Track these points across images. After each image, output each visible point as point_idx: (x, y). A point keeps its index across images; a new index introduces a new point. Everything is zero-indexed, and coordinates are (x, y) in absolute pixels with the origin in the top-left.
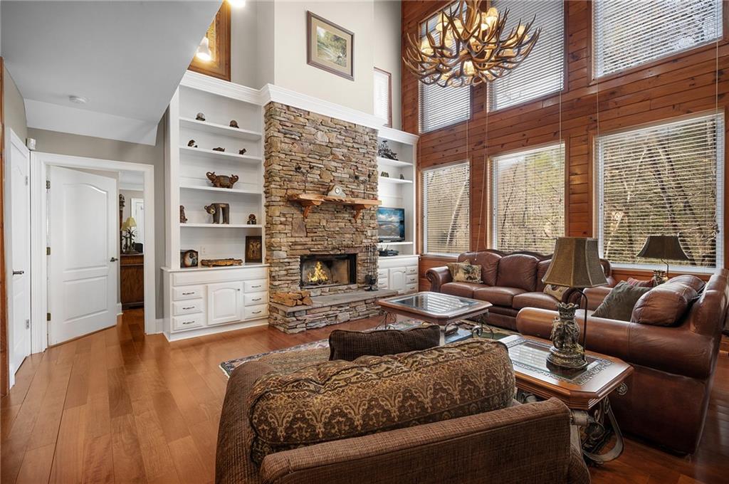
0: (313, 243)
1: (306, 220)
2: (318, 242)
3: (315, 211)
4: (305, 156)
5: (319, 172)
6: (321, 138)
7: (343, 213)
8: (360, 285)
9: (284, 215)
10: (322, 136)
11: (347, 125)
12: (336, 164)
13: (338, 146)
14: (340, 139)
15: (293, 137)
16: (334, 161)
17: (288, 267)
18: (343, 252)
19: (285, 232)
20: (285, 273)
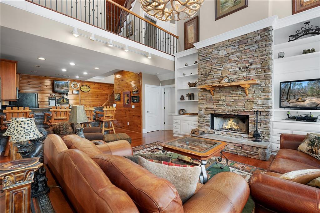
0: (216, 108)
1: (212, 97)
2: (219, 108)
3: (218, 92)
4: (213, 66)
5: (221, 72)
6: (222, 53)
7: (236, 91)
8: (250, 136)
9: (203, 95)
10: (223, 53)
11: (240, 38)
12: (231, 64)
13: (233, 53)
14: (234, 49)
15: (206, 60)
16: (230, 63)
17: (204, 118)
18: (236, 114)
19: (203, 103)
20: (203, 120)
